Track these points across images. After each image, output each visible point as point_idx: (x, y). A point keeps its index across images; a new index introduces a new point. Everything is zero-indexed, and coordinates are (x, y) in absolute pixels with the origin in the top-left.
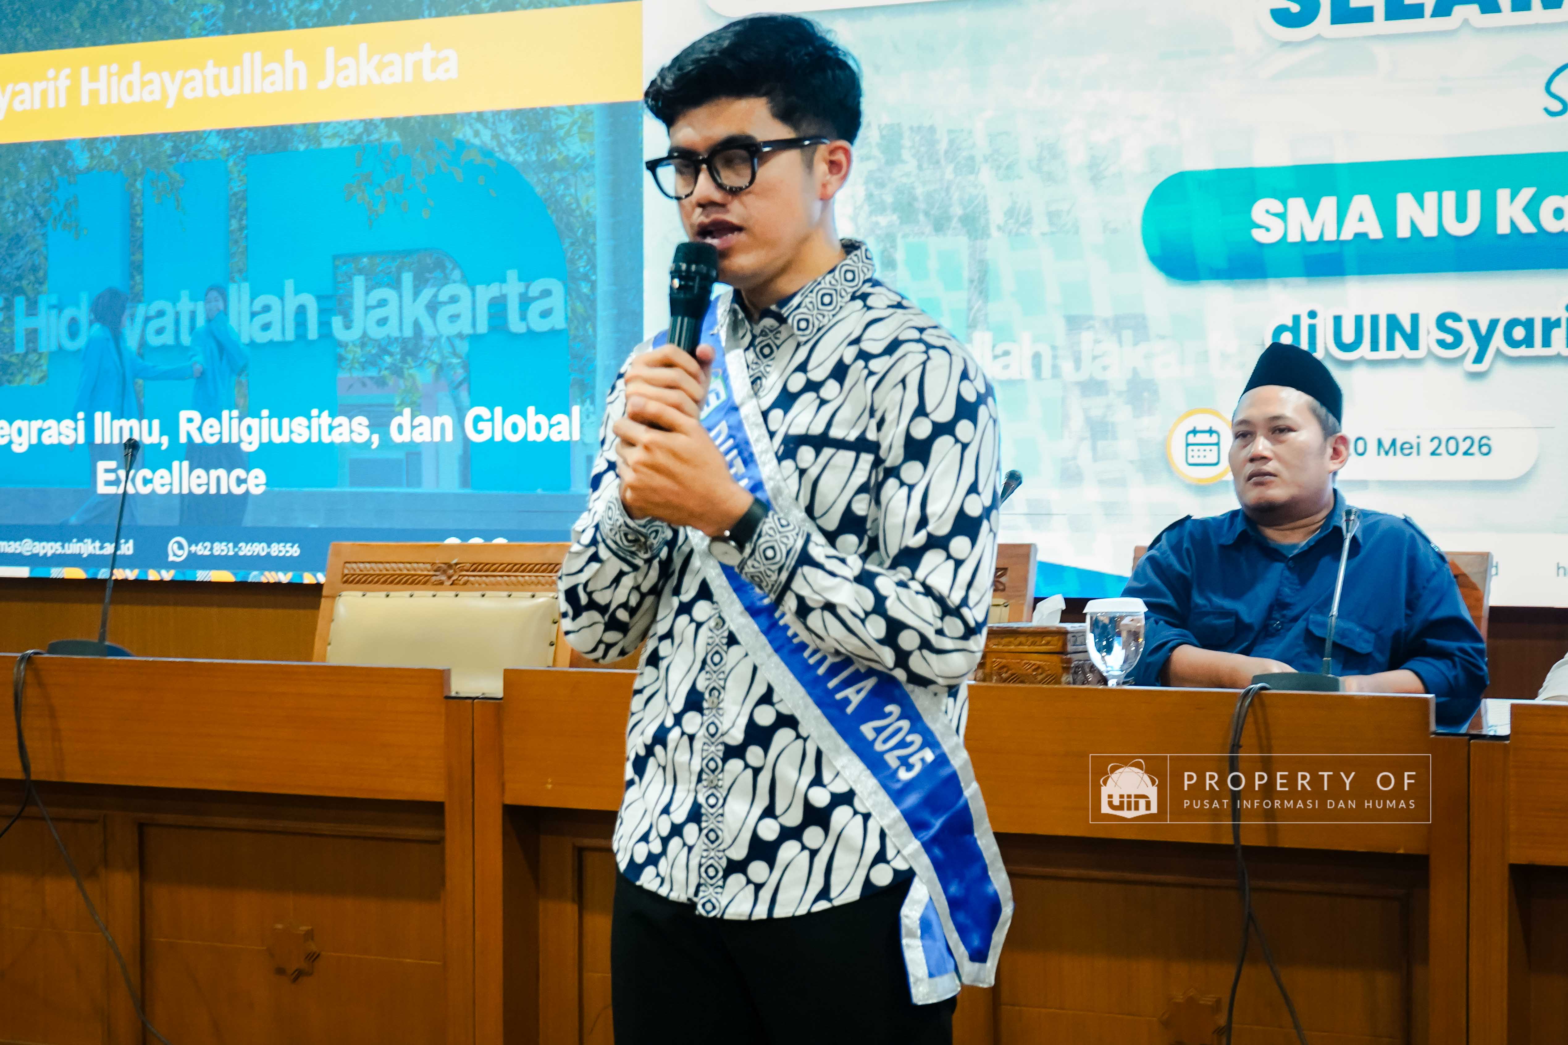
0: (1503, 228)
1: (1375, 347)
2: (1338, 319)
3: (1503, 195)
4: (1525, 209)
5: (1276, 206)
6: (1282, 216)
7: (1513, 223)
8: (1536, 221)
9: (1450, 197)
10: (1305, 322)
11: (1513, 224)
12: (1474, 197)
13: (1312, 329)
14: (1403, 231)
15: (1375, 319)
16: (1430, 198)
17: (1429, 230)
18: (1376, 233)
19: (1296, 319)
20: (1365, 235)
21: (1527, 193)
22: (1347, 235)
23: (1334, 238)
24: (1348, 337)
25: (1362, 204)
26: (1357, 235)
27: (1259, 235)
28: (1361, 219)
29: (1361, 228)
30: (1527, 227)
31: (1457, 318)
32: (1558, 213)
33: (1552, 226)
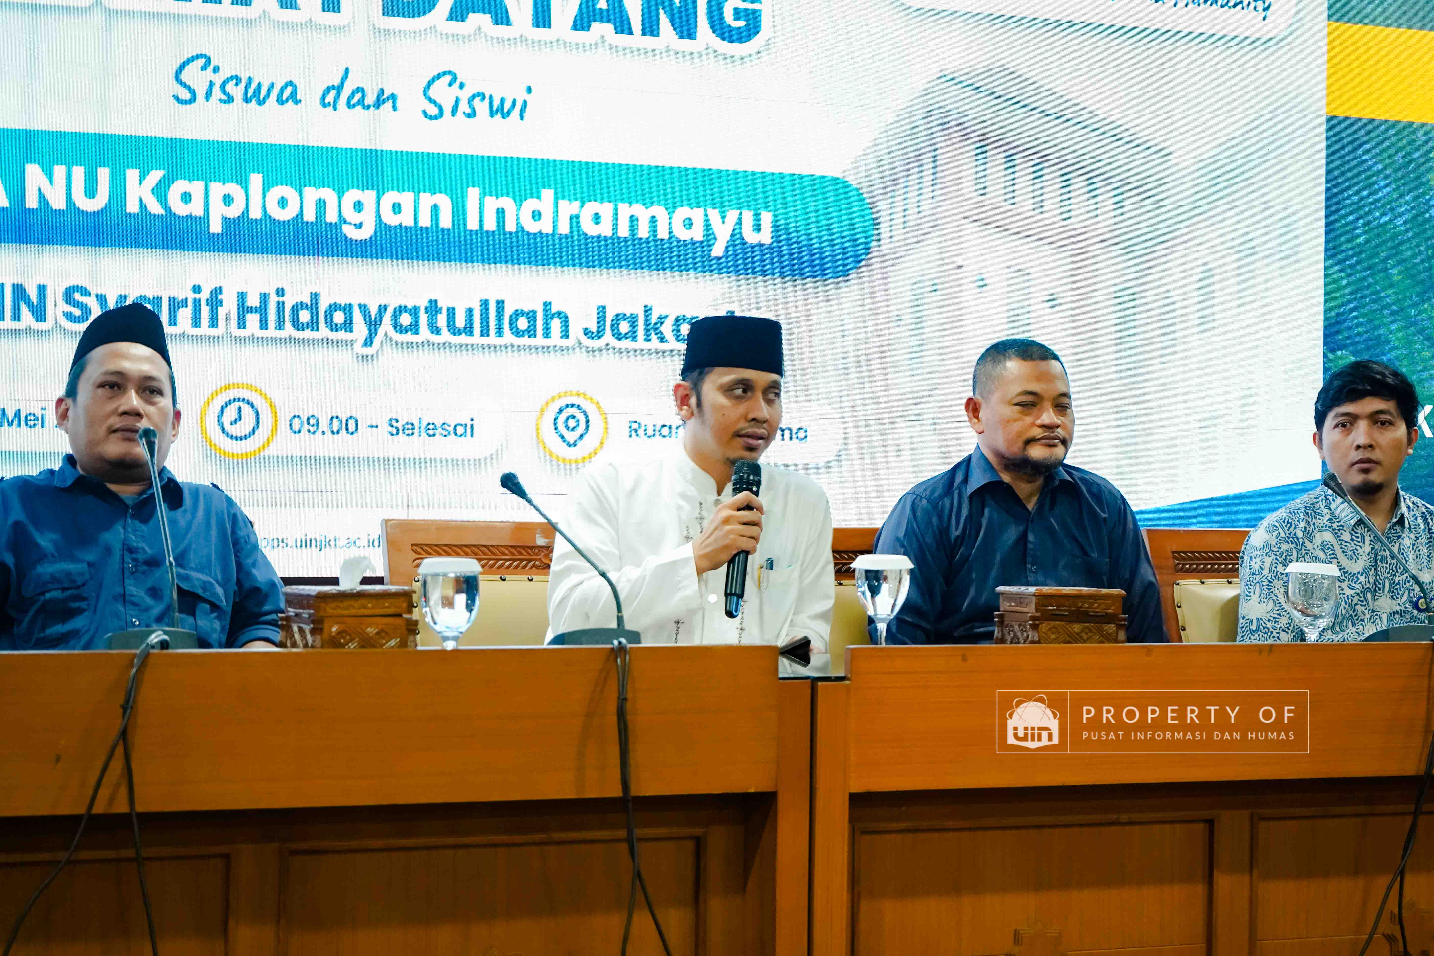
0: (132, 207)
3: (132, 175)
4: (154, 191)
7: (141, 203)
8: (164, 203)
9: (79, 172)
11: (142, 205)
12: (104, 174)
14: (31, 201)
16: (59, 171)
17: (58, 202)
21: (155, 176)
30: (155, 208)
31: (85, 292)
32: (186, 197)
33: (180, 209)
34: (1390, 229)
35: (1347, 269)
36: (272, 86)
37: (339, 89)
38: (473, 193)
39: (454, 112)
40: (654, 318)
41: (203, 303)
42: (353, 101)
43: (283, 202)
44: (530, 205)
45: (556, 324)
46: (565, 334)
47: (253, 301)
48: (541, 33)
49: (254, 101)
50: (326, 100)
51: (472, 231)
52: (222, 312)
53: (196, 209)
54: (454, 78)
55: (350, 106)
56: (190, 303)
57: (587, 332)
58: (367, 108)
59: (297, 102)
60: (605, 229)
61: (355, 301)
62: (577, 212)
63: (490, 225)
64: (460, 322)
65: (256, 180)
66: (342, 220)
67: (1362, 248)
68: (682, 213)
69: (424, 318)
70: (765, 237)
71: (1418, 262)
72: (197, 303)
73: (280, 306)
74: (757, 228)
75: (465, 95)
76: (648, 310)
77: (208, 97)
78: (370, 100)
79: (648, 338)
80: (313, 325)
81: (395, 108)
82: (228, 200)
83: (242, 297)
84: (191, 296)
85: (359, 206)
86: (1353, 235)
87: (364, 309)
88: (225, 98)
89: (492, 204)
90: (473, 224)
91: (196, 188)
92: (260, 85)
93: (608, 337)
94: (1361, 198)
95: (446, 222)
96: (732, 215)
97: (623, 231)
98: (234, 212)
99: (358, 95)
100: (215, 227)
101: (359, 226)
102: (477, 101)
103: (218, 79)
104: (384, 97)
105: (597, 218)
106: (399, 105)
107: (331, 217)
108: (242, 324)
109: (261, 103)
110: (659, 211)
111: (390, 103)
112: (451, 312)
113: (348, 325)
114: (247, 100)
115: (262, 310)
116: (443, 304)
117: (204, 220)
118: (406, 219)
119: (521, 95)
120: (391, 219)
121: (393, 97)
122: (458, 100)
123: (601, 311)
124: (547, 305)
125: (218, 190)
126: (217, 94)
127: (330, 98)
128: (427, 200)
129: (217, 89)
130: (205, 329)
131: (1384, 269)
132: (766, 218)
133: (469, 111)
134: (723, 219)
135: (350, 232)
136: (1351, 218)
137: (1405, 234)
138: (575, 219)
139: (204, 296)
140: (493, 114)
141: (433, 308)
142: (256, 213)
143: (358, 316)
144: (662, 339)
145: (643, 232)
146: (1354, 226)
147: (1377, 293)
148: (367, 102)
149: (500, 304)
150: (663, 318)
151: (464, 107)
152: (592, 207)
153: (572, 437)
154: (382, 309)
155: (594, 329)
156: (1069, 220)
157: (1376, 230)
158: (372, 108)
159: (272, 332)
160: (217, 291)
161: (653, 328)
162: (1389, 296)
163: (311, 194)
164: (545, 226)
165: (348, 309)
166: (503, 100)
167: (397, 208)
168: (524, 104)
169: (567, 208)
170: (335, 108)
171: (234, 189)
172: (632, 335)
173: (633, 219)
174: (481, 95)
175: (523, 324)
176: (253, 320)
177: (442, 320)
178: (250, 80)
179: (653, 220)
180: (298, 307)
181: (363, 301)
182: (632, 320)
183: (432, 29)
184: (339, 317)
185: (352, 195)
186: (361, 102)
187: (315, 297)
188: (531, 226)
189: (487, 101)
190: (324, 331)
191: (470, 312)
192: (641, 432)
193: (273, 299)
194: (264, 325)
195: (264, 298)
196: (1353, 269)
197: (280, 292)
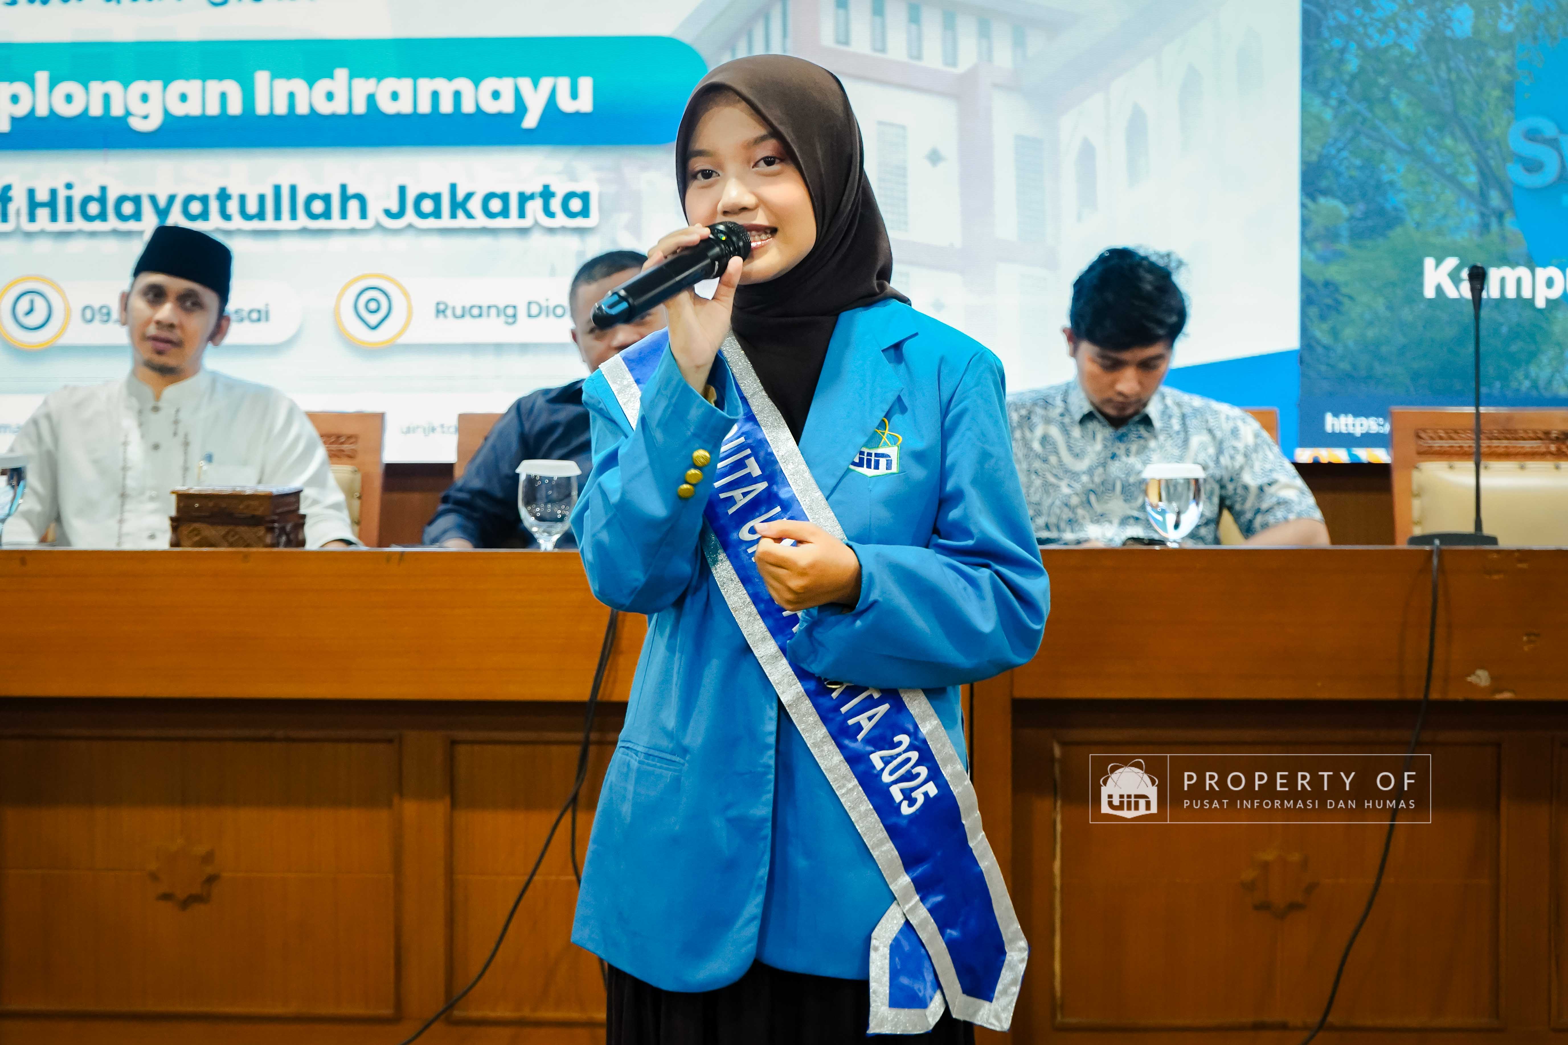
34: (1396, 52)
35: (1333, 102)
38: (262, 78)
40: (460, 196)
43: (69, 98)
44: (322, 86)
45: (353, 206)
46: (363, 215)
47: (42, 196)
49: (38, 1)
51: (262, 117)
52: (12, 207)
57: (388, 213)
60: (405, 107)
62: (373, 90)
63: (281, 109)
64: (252, 207)
65: (41, 78)
66: (128, 113)
67: (1354, 77)
68: (489, 84)
69: (214, 206)
70: (585, 104)
71: (1436, 89)
73: (69, 200)
74: (574, 95)
76: (453, 187)
79: (453, 216)
80: (102, 216)
82: (15, 99)
83: (31, 193)
85: (145, 98)
86: (1341, 61)
87: (153, 199)
89: (281, 87)
90: (262, 109)
93: (410, 216)
94: (1351, 16)
95: (235, 108)
96: (546, 83)
97: (425, 107)
98: (21, 110)
100: (5, 125)
101: (146, 117)
105: (395, 95)
107: (117, 110)
108: (32, 218)
109: (44, 3)
110: (464, 84)
112: (242, 198)
113: (137, 215)
114: (31, 1)
115: (52, 204)
116: (234, 191)
118: (194, 108)
120: (178, 109)
123: (402, 190)
124: (344, 188)
125: (5, 89)
128: (213, 88)
131: (1386, 99)
132: (586, 84)
134: (536, 87)
135: (136, 124)
136: (1337, 42)
137: (1417, 56)
138: (371, 97)
141: (223, 196)
142: (42, 111)
143: (147, 206)
144: (469, 216)
145: (446, 107)
146: (1343, 51)
147: (1376, 129)
149: (293, 189)
150: (469, 196)
152: (389, 84)
153: (373, 319)
154: (172, 199)
155: (395, 208)
156: (954, 64)
157: (1373, 55)
159: (62, 225)
160: (6, 189)
161: (459, 205)
162: (1394, 132)
163: (97, 89)
164: (340, 107)
165: (136, 200)
167: (183, 97)
169: (362, 87)
170: (118, 2)
171: (20, 88)
172: (437, 213)
173: (435, 95)
175: (318, 207)
176: (43, 214)
177: (233, 207)
179: (457, 94)
180: (87, 200)
181: (152, 191)
182: (436, 198)
184: (128, 208)
185: (138, 87)
187: (103, 189)
188: (325, 108)
190: (113, 223)
191: (262, 198)
192: (449, 312)
193: (62, 194)
194: (54, 218)
195: (53, 193)
196: (1342, 102)
197: (69, 186)
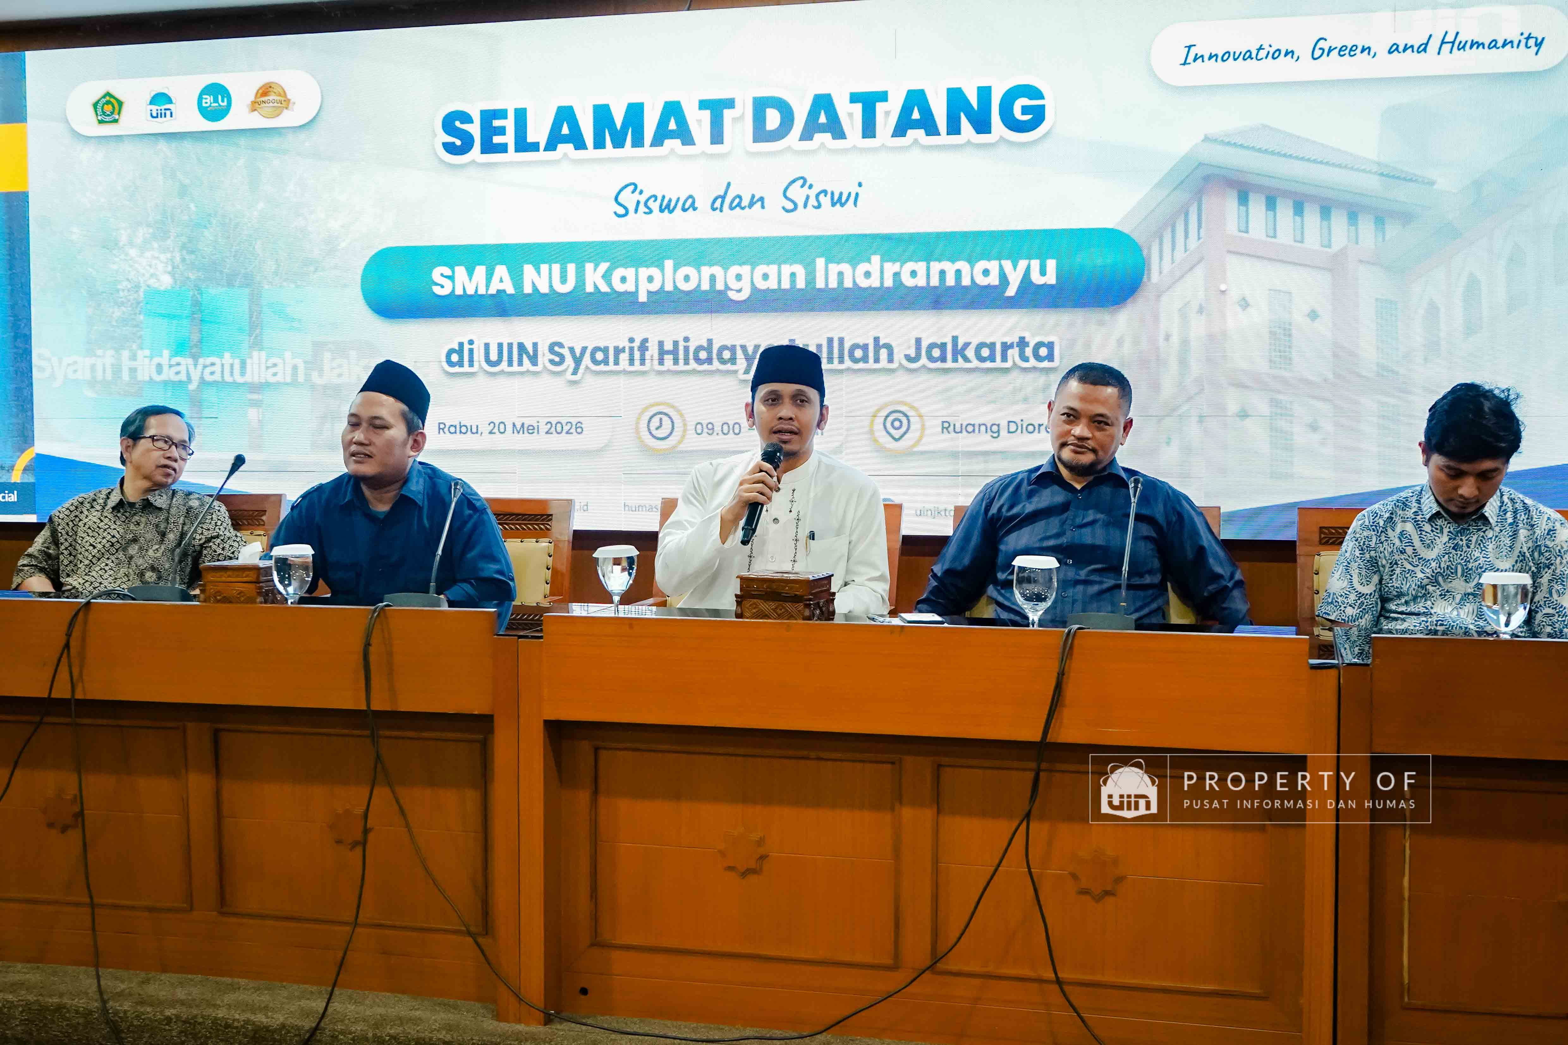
0: (590, 288)
1: (510, 363)
2: (487, 346)
3: (589, 267)
4: (603, 276)
5: (447, 271)
6: (451, 278)
7: (594, 285)
8: (610, 285)
9: (556, 268)
10: (466, 347)
11: (596, 287)
12: (571, 268)
13: (471, 351)
14: (528, 289)
15: (510, 345)
16: (544, 268)
17: (544, 289)
18: (510, 290)
19: (461, 345)
20: (504, 291)
21: (604, 266)
22: (492, 291)
23: (484, 293)
24: (494, 357)
25: (501, 271)
26: (498, 291)
27: (437, 290)
28: (501, 281)
29: (501, 287)
30: (604, 288)
31: (561, 345)
32: (623, 279)
33: (620, 287)
36: (678, 199)
37: (723, 198)
38: (820, 262)
39: (805, 206)
40: (960, 345)
41: (636, 349)
42: (734, 205)
43: (687, 278)
44: (862, 268)
45: (884, 353)
46: (891, 359)
47: (668, 346)
48: (869, 142)
49: (666, 211)
50: (715, 206)
51: (820, 290)
52: (648, 355)
53: (630, 287)
54: (805, 181)
55: (731, 208)
56: (627, 350)
57: (908, 358)
58: (743, 208)
59: (695, 209)
60: (921, 282)
61: (738, 343)
62: (898, 270)
63: (833, 284)
65: (669, 264)
66: (728, 288)
68: (981, 265)
70: (1051, 278)
72: (632, 349)
73: (686, 349)
74: (1043, 273)
75: (813, 193)
76: (955, 339)
77: (636, 211)
78: (745, 203)
79: (955, 359)
80: (709, 360)
81: (763, 207)
82: (650, 279)
83: (661, 344)
84: (627, 345)
85: (739, 277)
87: (745, 348)
88: (647, 210)
89: (834, 268)
90: (820, 284)
91: (630, 273)
92: (670, 201)
93: (924, 360)
95: (801, 284)
96: (1023, 264)
97: (935, 282)
98: (655, 287)
99: (737, 200)
100: (643, 297)
101: (739, 291)
102: (822, 196)
103: (643, 199)
104: (755, 200)
105: (914, 274)
106: (766, 205)
107: (720, 286)
108: (660, 361)
109: (671, 212)
110: (963, 265)
111: (759, 203)
113: (731, 360)
114: (661, 211)
115: (675, 352)
117: (635, 294)
118: (772, 284)
119: (854, 189)
120: (762, 285)
121: (762, 199)
122: (808, 197)
123: (918, 341)
124: (877, 340)
125: (644, 272)
126: (642, 208)
127: (718, 204)
128: (786, 270)
129: (641, 206)
130: (637, 366)
132: (1051, 264)
133: (816, 204)
134: (1015, 267)
135: (732, 295)
138: (897, 275)
139: (636, 344)
140: (833, 204)
142: (669, 287)
143: (740, 353)
144: (966, 359)
145: (950, 281)
148: (743, 205)
149: (841, 341)
150: (966, 345)
151: (812, 201)
152: (910, 266)
153: (897, 434)
155: (913, 354)
156: (1329, 246)
158: (747, 208)
159: (678, 366)
160: (646, 340)
161: (959, 352)
163: (706, 271)
164: (874, 282)
165: (733, 349)
166: (841, 194)
167: (765, 277)
168: (857, 194)
169: (891, 268)
170: (721, 211)
171: (654, 271)
172: (943, 358)
173: (942, 273)
174: (825, 192)
175: (859, 353)
176: (668, 359)
178: (664, 197)
179: (958, 272)
180: (699, 349)
181: (745, 343)
182: (943, 348)
183: (789, 148)
184: (727, 355)
185: (735, 270)
186: (739, 205)
187: (710, 342)
188: (864, 283)
189: (829, 195)
190: (714, 365)
193: (682, 344)
194: (674, 362)
195: (676, 343)
197: (686, 339)
